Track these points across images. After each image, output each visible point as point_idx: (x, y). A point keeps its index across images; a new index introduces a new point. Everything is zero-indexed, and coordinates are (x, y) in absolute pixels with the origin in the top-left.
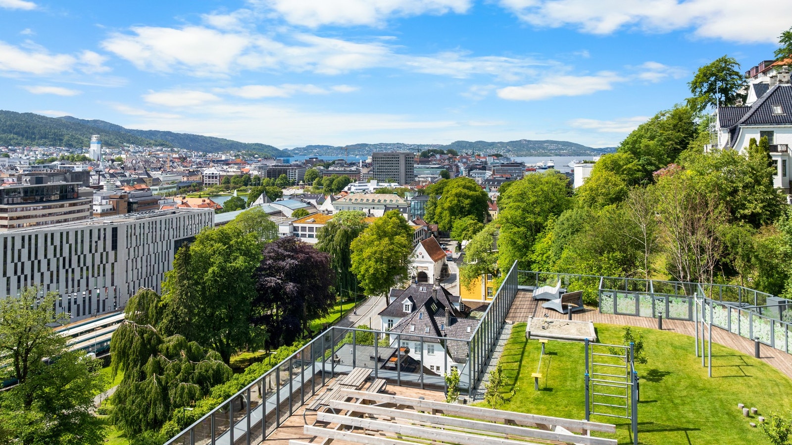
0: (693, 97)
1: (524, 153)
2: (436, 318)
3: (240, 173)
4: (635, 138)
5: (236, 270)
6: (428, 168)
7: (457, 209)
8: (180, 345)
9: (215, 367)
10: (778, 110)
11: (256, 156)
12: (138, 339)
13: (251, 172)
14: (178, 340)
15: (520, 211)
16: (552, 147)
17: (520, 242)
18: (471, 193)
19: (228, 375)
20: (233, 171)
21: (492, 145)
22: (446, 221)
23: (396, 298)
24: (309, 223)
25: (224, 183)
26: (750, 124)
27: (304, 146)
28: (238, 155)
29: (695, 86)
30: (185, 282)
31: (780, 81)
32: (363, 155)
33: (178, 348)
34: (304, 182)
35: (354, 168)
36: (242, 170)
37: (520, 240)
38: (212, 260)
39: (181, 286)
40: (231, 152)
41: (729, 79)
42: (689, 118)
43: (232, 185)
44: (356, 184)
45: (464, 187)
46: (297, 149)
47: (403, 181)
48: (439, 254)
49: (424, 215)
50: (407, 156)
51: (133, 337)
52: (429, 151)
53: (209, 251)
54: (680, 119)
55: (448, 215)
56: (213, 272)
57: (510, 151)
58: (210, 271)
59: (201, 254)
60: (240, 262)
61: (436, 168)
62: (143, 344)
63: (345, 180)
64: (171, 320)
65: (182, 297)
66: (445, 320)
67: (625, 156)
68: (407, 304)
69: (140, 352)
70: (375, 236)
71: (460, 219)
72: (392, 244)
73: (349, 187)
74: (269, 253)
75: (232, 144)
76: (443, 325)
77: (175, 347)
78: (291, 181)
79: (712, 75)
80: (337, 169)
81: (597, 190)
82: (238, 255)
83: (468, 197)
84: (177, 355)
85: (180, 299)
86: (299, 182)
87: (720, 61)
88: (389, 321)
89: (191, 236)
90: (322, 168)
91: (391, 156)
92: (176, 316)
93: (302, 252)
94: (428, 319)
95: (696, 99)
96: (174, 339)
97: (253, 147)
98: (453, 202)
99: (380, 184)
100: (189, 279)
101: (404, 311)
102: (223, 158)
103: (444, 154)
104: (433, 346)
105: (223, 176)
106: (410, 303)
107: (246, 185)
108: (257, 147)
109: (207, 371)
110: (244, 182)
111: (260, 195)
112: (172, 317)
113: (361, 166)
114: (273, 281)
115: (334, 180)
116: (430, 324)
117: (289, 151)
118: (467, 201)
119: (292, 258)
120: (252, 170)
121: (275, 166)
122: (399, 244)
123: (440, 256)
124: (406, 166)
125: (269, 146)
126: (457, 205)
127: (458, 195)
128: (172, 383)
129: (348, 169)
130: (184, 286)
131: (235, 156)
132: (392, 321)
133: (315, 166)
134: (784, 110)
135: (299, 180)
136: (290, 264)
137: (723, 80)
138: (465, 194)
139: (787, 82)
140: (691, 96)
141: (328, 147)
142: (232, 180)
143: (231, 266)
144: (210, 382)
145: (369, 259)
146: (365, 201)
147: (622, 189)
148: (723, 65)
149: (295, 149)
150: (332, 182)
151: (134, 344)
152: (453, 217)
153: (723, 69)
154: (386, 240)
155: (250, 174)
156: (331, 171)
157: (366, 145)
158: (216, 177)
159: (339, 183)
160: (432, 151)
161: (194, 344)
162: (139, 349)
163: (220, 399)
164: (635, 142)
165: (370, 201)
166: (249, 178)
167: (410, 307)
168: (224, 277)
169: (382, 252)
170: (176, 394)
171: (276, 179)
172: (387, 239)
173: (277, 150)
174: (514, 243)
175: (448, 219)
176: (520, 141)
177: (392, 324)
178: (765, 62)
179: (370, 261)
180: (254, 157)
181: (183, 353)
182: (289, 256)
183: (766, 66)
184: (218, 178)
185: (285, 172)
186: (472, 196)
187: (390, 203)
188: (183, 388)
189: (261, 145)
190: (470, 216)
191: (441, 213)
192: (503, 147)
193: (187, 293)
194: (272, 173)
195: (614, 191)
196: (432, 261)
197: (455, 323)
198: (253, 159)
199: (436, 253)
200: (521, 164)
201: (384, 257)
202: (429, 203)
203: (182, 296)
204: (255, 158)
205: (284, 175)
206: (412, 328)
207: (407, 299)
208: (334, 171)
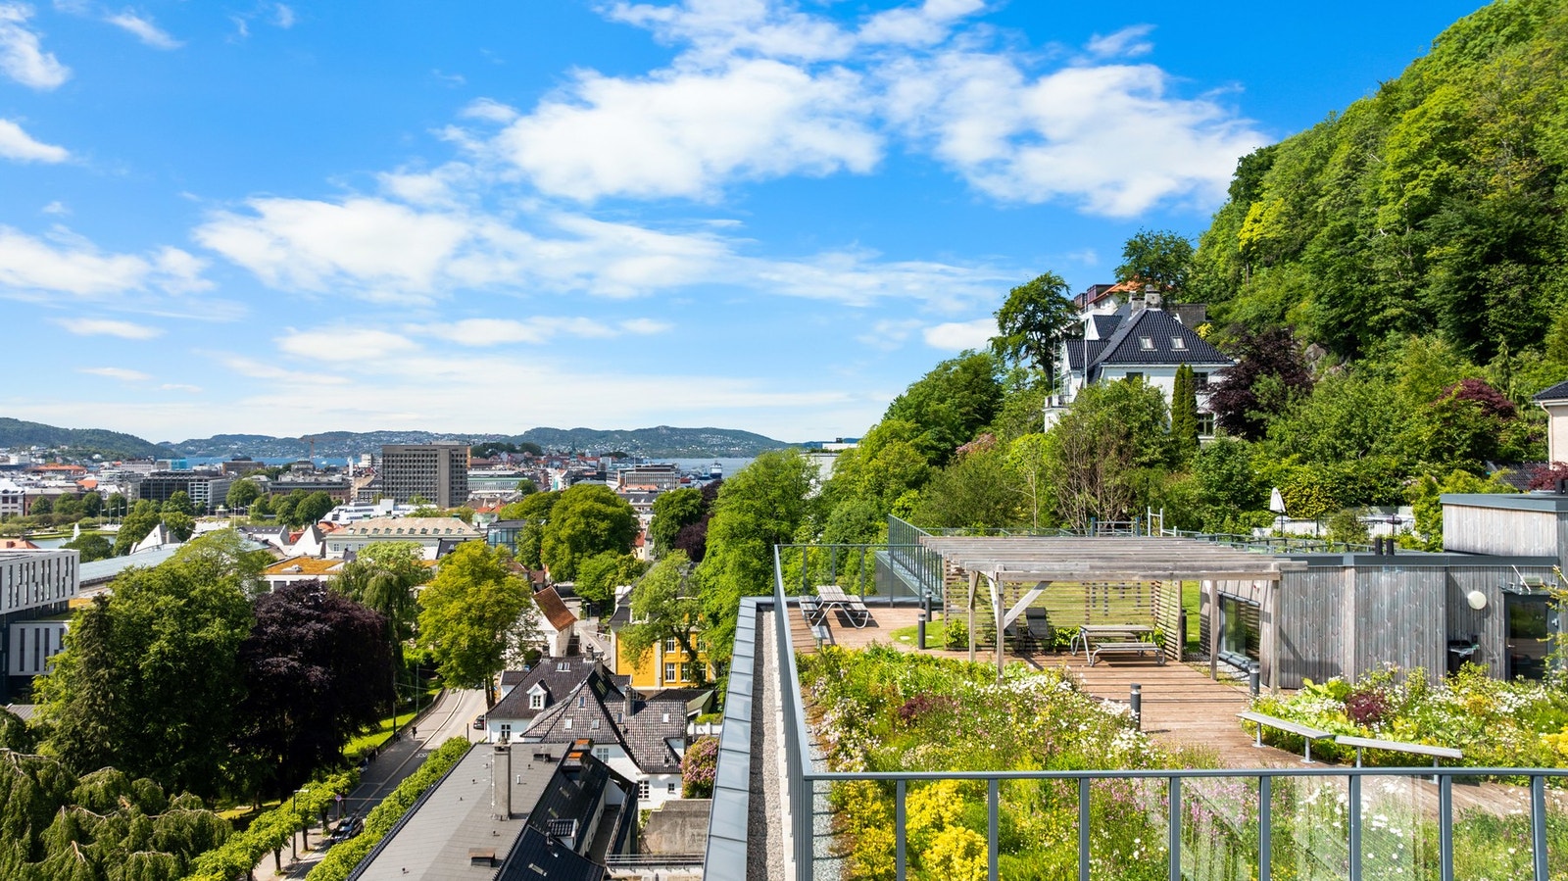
0: (1001, 335)
1: (664, 452)
2: (608, 705)
3: (75, 490)
4: (921, 398)
5: (209, 645)
6: (492, 476)
7: (586, 539)
8: (115, 788)
9: (195, 822)
10: (1147, 344)
11: (97, 456)
12: (26, 782)
13: (101, 488)
14: (111, 778)
15: (752, 514)
16: (715, 441)
17: (755, 563)
18: (610, 510)
19: (224, 833)
20: (56, 485)
21: (605, 436)
22: (565, 562)
23: (512, 687)
24: (289, 573)
25: (38, 512)
26: (1115, 362)
27: (209, 436)
28: (52, 455)
29: (1004, 318)
30: (101, 672)
31: (1149, 304)
32: (340, 455)
33: (112, 793)
34: (226, 506)
35: (336, 478)
36: (81, 483)
37: (755, 561)
38: (155, 627)
39: (92, 681)
40: (33, 448)
41: (1053, 308)
42: (988, 372)
43: (56, 515)
44: (348, 508)
45: (598, 499)
46: (192, 442)
47: (446, 502)
48: (564, 618)
49: (515, 555)
50: (454, 453)
51: (10, 779)
52: (486, 446)
53: (147, 610)
54: (977, 374)
55: (567, 551)
56: (161, 652)
57: (637, 447)
58: (154, 648)
59: (129, 617)
60: (214, 630)
61: (508, 476)
62: (37, 791)
63: (323, 501)
64: (70, 749)
65: (94, 703)
66: (625, 706)
67: (908, 425)
68: (536, 694)
69: (31, 805)
70: (468, 579)
71: (590, 557)
72: (501, 590)
73: (336, 512)
74: (267, 612)
75: (32, 431)
76: (620, 715)
77: (107, 790)
78: (197, 504)
79: (1031, 300)
80: (301, 480)
81: (887, 471)
82: (209, 616)
83: (605, 517)
84: (112, 805)
85: (90, 706)
86: (214, 508)
87: (1042, 280)
88: (503, 727)
89: (28, 607)
90: (263, 478)
91: (420, 453)
92: (82, 741)
93: (333, 608)
94: (594, 706)
95: (1006, 339)
96: (102, 777)
97: (86, 438)
98: (578, 527)
99: (400, 507)
100: (109, 666)
101: (531, 707)
102: (14, 460)
103: (517, 452)
104: (606, 750)
105: (34, 496)
106: (542, 692)
107: (92, 514)
108: (96, 437)
109: (179, 829)
110: (87, 508)
111: (153, 527)
112: (73, 744)
113: (351, 473)
114: (283, 663)
115: (298, 501)
116: (600, 714)
117: (173, 446)
118: (604, 525)
119: (319, 620)
120: (104, 481)
121: (159, 474)
122: (514, 591)
123: (566, 621)
124: (451, 472)
125: (127, 436)
126: (584, 532)
127: (585, 514)
128: (112, 857)
129: (325, 479)
130: (99, 679)
131: (43, 457)
132: (509, 727)
133: (247, 474)
134: (1154, 343)
135: (216, 503)
136: (315, 631)
137: (1045, 310)
138: (599, 512)
139: (1157, 306)
140: (997, 333)
141: (262, 439)
142: (56, 505)
143: (197, 638)
144: (188, 849)
145: (459, 620)
146: (394, 532)
147: (924, 468)
148: (1046, 288)
149: (185, 443)
150: (295, 504)
151: (14, 793)
152: (577, 555)
153: (1046, 293)
154: (489, 585)
155: (99, 492)
156: (287, 484)
157: (347, 435)
158: (15, 499)
159: (310, 506)
160: (491, 446)
161: (144, 784)
162: (28, 800)
163: (219, 873)
164: (919, 406)
165: (406, 532)
166: (99, 500)
167: (542, 700)
168: (181, 660)
169: (484, 607)
170: (124, 873)
171: (161, 501)
172: (491, 582)
173: (144, 443)
174: (743, 566)
175: (567, 558)
176: (657, 429)
177: (509, 733)
178: (1098, 286)
179: (458, 624)
180: (90, 458)
181: (124, 800)
182: (309, 618)
183: (1098, 294)
184: (20, 501)
185: (183, 486)
186: (611, 515)
187: (448, 535)
188: (140, 863)
189: (107, 433)
190: (609, 552)
191: (553, 549)
192: (625, 440)
193: (107, 693)
194: (153, 490)
195: (912, 471)
196: (553, 628)
197: (642, 708)
198: (89, 463)
199: (558, 616)
200: (672, 467)
201: (487, 615)
202: (525, 533)
203: (95, 700)
204: (95, 461)
205: (181, 493)
206: (568, 723)
207: (537, 685)
208: (293, 483)
